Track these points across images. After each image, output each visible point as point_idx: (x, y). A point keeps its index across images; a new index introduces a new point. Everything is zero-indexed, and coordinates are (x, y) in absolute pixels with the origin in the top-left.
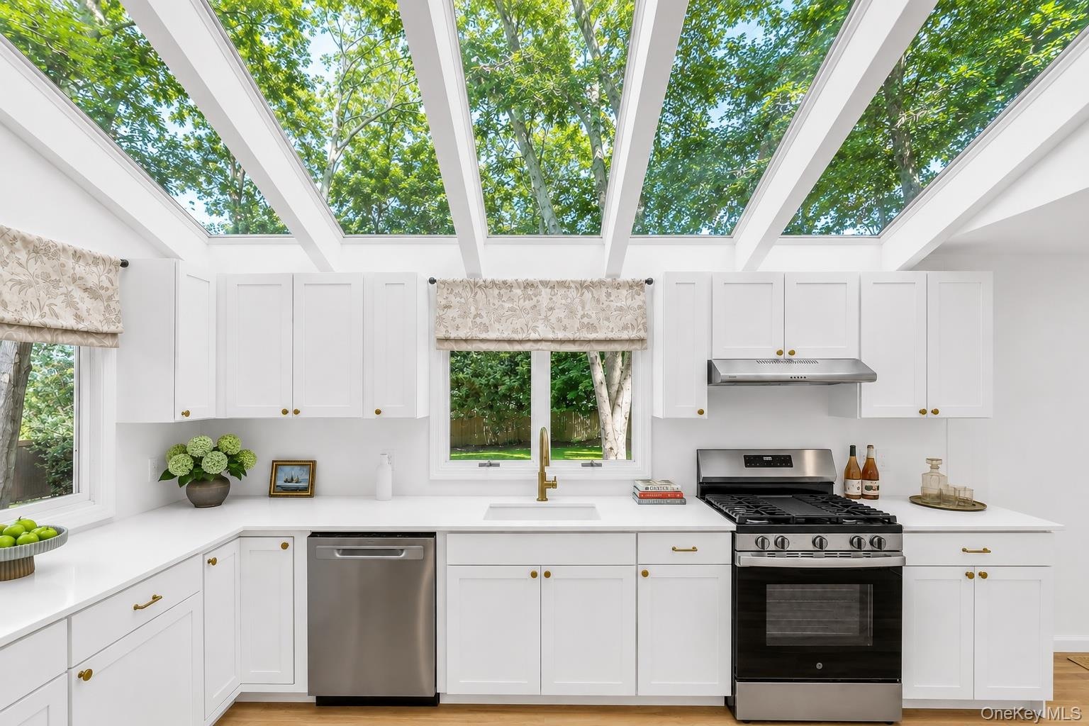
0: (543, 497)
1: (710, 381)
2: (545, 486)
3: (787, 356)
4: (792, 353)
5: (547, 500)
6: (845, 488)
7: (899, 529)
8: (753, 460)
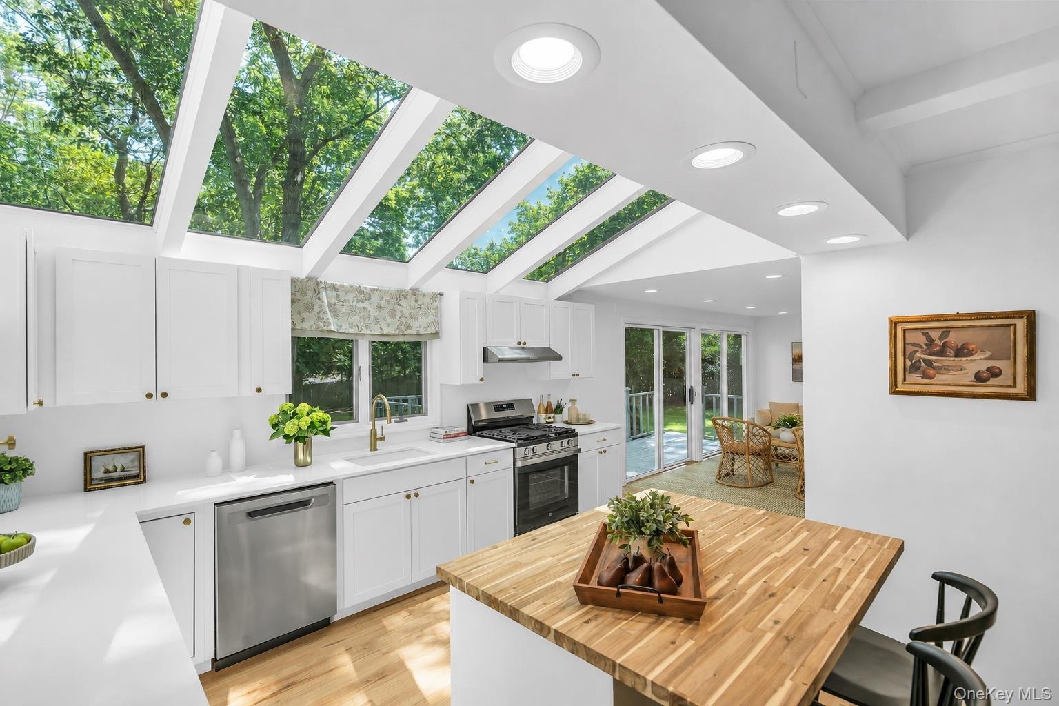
0: (374, 447)
1: (485, 360)
2: (375, 439)
3: (522, 345)
4: (525, 344)
5: (377, 450)
6: (538, 420)
7: (577, 435)
8: (499, 407)
